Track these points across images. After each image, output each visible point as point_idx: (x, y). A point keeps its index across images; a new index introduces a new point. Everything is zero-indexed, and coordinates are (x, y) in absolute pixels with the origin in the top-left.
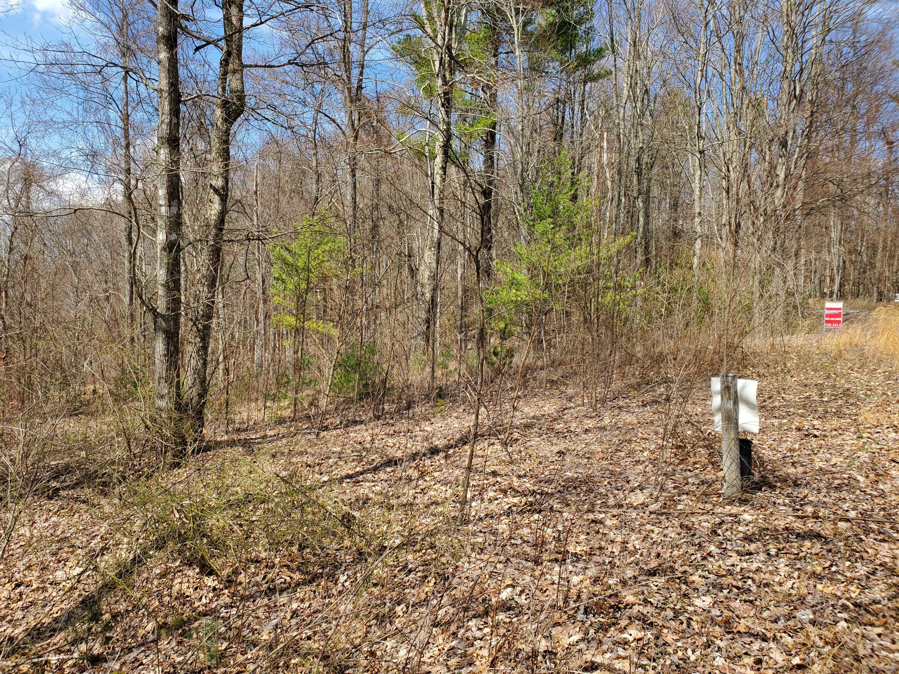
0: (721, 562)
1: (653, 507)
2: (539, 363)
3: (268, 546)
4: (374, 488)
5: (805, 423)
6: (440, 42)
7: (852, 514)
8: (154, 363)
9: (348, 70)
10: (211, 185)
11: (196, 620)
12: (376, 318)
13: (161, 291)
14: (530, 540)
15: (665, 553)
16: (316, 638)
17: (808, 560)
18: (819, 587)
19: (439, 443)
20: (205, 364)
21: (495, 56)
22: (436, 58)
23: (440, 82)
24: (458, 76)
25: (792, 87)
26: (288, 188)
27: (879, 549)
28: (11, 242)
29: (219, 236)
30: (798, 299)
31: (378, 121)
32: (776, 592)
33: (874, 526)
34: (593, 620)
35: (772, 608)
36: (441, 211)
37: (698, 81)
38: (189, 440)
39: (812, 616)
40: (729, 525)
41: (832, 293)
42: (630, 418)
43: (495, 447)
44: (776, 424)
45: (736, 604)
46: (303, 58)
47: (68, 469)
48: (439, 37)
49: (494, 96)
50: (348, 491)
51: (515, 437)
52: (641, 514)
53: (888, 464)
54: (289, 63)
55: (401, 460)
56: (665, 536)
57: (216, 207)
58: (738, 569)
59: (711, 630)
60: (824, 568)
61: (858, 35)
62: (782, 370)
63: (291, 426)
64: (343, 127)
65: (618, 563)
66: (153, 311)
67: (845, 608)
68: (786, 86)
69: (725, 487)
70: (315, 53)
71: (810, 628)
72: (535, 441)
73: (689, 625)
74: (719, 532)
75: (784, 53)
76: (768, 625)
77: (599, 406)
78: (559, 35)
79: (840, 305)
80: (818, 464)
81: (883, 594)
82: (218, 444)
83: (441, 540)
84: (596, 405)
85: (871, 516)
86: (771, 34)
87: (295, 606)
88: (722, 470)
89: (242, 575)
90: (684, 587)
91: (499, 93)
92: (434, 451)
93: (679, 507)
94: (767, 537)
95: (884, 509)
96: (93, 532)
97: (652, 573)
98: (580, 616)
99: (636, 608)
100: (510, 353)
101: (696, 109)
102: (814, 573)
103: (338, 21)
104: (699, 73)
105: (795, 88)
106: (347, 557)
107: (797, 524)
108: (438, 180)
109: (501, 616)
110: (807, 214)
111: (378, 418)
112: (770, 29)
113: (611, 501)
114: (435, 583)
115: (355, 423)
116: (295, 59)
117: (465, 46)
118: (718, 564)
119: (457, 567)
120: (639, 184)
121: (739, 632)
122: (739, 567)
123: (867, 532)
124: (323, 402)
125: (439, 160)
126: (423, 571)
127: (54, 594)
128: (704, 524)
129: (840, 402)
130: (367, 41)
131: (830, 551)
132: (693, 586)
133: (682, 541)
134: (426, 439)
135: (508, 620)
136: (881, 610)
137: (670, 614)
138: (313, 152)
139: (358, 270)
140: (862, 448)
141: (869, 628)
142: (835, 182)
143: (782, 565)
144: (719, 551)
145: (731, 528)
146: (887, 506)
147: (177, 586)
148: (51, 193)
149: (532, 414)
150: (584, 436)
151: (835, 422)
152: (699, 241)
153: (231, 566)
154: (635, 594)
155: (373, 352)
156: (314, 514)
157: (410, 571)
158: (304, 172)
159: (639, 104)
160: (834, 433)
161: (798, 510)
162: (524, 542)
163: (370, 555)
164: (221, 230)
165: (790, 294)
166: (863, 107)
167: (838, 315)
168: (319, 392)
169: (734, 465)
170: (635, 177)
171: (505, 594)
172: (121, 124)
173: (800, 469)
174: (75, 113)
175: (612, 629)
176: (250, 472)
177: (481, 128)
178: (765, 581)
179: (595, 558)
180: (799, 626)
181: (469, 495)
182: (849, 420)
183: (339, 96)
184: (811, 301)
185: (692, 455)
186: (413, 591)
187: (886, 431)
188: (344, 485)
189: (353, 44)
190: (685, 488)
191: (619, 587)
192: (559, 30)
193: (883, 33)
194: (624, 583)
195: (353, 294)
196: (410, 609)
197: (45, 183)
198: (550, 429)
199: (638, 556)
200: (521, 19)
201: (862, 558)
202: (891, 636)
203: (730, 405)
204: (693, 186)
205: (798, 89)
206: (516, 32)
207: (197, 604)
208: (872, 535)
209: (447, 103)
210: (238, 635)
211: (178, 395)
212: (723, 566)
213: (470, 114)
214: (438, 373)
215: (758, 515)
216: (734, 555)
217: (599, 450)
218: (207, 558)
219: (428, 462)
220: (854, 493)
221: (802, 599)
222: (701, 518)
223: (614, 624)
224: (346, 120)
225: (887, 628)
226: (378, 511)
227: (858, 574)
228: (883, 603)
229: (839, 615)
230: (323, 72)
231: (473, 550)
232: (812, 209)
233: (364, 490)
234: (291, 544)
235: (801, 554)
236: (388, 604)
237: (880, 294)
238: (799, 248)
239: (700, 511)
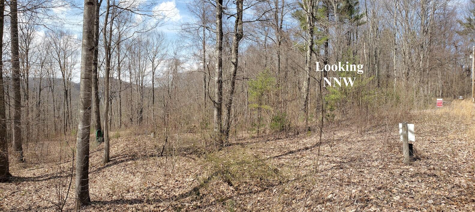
0: (403, 184)
1: (380, 167)
2: (343, 119)
3: (249, 178)
4: (285, 161)
5: (431, 138)
6: (309, 12)
7: (446, 168)
8: (214, 118)
9: (277, 22)
10: (232, 61)
11: (227, 200)
12: (286, 104)
13: (216, 95)
14: (339, 178)
15: (384, 182)
16: (266, 210)
17: (432, 183)
18: (435, 192)
19: (308, 146)
20: (229, 118)
21: (328, 16)
22: (308, 17)
23: (309, 25)
24: (316, 23)
25: (424, 28)
26: (256, 62)
27: (455, 179)
28: (172, 83)
29: (234, 78)
30: (428, 98)
31: (287, 39)
32: (421, 194)
33: (453, 172)
34: (359, 204)
35: (420, 199)
36: (310, 68)
37: (394, 26)
38: (224, 142)
39: (433, 202)
40: (406, 172)
41: (439, 96)
42: (373, 137)
43: (328, 147)
44: (421, 139)
45: (408, 198)
46: (261, 19)
47: (188, 149)
48: (309, 10)
49: (327, 31)
50: (276, 161)
51: (335, 144)
52: (376, 169)
53: (458, 151)
54: (257, 20)
55: (295, 151)
56: (384, 176)
57: (233, 69)
58: (408, 187)
59: (399, 207)
60: (437, 186)
61: (445, 11)
62: (423, 121)
63: (257, 139)
64: (275, 41)
65: (368, 186)
66: (214, 102)
67: (444, 199)
68: (422, 28)
69: (404, 160)
70: (266, 16)
71: (432, 206)
72: (341, 145)
73: (392, 206)
74: (402, 174)
75: (421, 17)
76: (418, 205)
77: (363, 133)
78: (349, 10)
79: (441, 100)
80: (435, 152)
81: (457, 194)
82: (233, 144)
83: (309, 178)
84: (362, 133)
85: (452, 168)
86: (417, 10)
87: (259, 199)
88: (403, 154)
89: (241, 187)
90: (390, 193)
91: (329, 29)
92: (307, 149)
93: (389, 166)
94: (418, 176)
95: (457, 166)
96: (196, 168)
97: (380, 189)
98: (355, 203)
99: (374, 200)
100: (333, 116)
101: (394, 35)
102: (433, 188)
103: (273, 6)
104: (394, 23)
105: (425, 29)
106: (276, 183)
107: (428, 172)
108: (308, 58)
109: (328, 204)
110: (431, 70)
111: (287, 137)
112: (417, 9)
113: (366, 165)
114: (306, 193)
115: (279, 139)
116: (259, 19)
117: (318, 13)
118: (402, 185)
119: (314, 187)
120: (376, 60)
121: (409, 208)
122: (409, 186)
123: (451, 173)
124: (268, 132)
125: (309, 52)
126: (302, 189)
127: (186, 185)
128: (397, 172)
129: (442, 131)
130: (284, 12)
131: (439, 180)
132: (393, 193)
133: (390, 178)
134: (304, 144)
135: (330, 205)
136: (456, 200)
137: (385, 202)
138: (265, 50)
139: (280, 88)
140: (449, 146)
141: (452, 205)
142: (439, 59)
143: (423, 185)
144: (402, 181)
145: (406, 173)
146: (457, 165)
147: (221, 188)
148: (182, 68)
149: (341, 136)
150: (357, 143)
151: (440, 138)
152: (396, 78)
153: (238, 184)
154: (374, 196)
155: (285, 115)
156: (265, 168)
157: (298, 189)
158: (261, 56)
159: (375, 33)
160: (440, 141)
161: (428, 167)
162: (337, 179)
163: (284, 183)
164: (235, 76)
165: (426, 96)
166: (447, 35)
167: (441, 103)
168: (266, 128)
169: (407, 152)
170: (374, 57)
171: (330, 196)
172: (202, 45)
173: (429, 153)
174: (190, 43)
175: (366, 207)
176: (243, 153)
177: (323, 41)
178: (417, 191)
179: (360, 184)
180: (429, 205)
181: (318, 163)
182: (445, 137)
183: (274, 31)
184: (432, 98)
185: (393, 149)
186: (298, 195)
187: (457, 141)
188: (275, 159)
189: (278, 13)
190: (391, 160)
191: (369, 194)
192: (349, 8)
193: (453, 10)
194: (370, 192)
195: (278, 96)
196: (297, 201)
197: (181, 65)
198: (346, 141)
199: (375, 183)
200: (336, 4)
201: (449, 182)
202: (459, 208)
203: (405, 132)
204: (393, 60)
205: (426, 29)
206: (335, 9)
207: (227, 195)
208: (452, 175)
209: (312, 32)
210: (240, 207)
211: (221, 128)
212: (404, 186)
213: (319, 36)
214: (309, 122)
215: (415, 169)
216: (407, 182)
217: (363, 148)
218: (230, 180)
219: (304, 152)
220: (447, 161)
221: (430, 196)
222: (396, 170)
223: (366, 206)
224: (276, 38)
225: (458, 206)
226: (287, 168)
227: (448, 188)
228: (456, 197)
229: (442, 201)
230: (268, 23)
231: (319, 182)
232: (432, 68)
233: (282, 161)
234: (258, 178)
235: (429, 182)
236: (290, 200)
237: (455, 96)
238: (428, 81)
239: (396, 168)
